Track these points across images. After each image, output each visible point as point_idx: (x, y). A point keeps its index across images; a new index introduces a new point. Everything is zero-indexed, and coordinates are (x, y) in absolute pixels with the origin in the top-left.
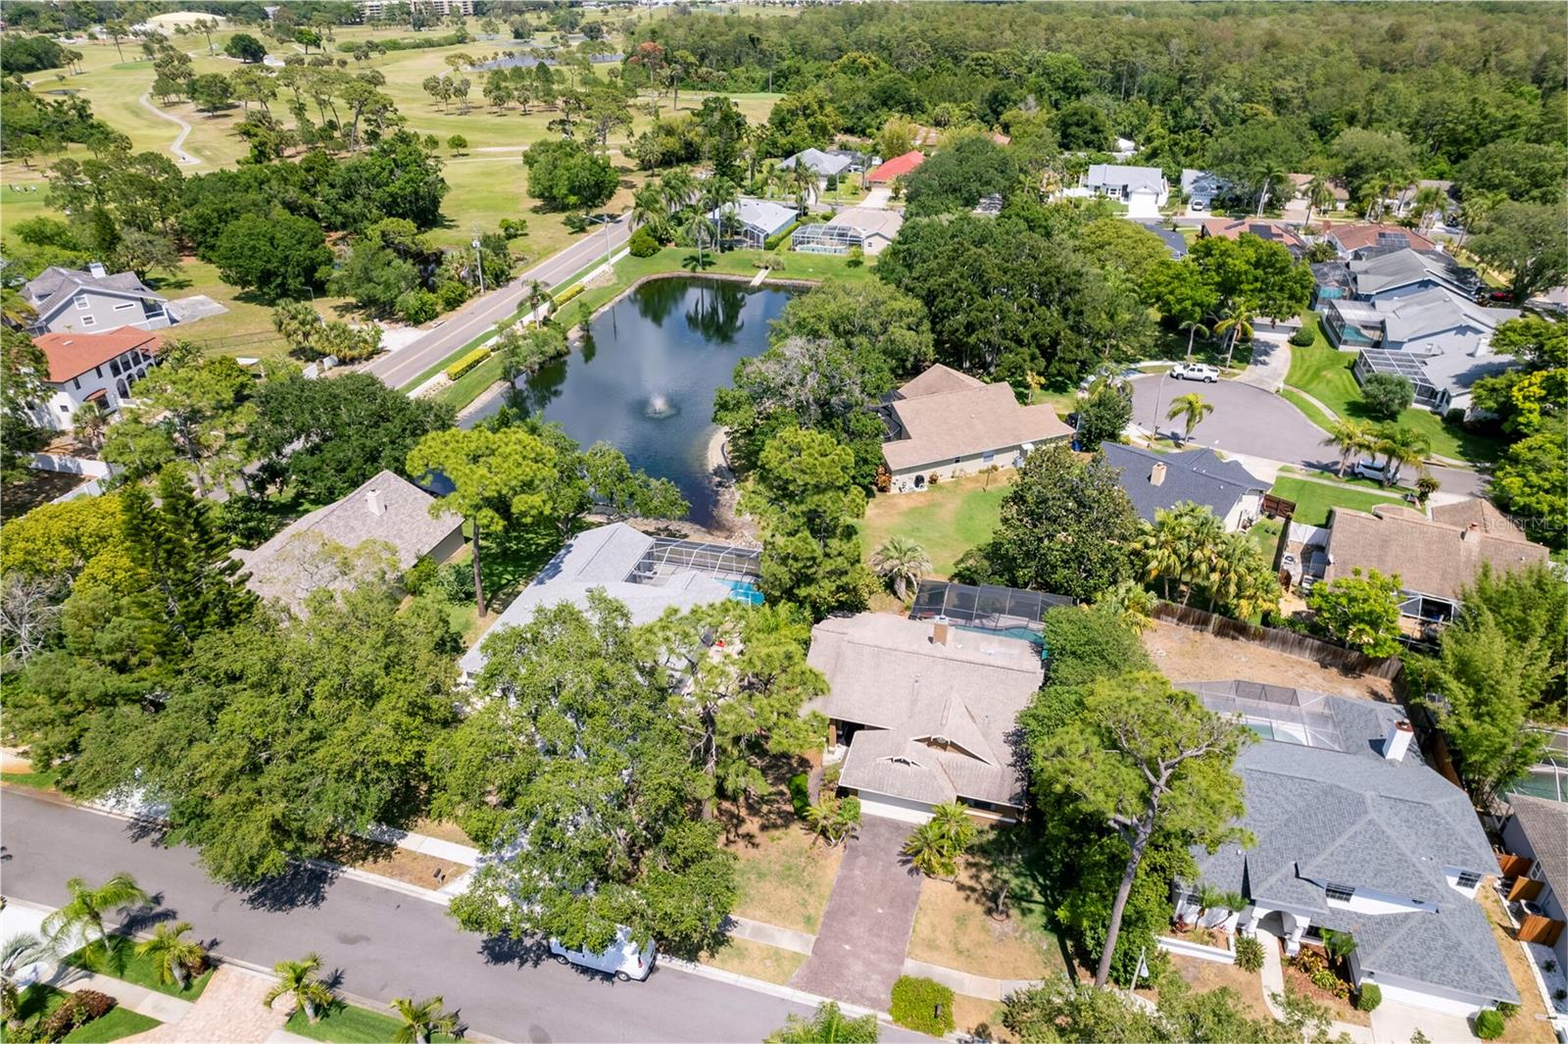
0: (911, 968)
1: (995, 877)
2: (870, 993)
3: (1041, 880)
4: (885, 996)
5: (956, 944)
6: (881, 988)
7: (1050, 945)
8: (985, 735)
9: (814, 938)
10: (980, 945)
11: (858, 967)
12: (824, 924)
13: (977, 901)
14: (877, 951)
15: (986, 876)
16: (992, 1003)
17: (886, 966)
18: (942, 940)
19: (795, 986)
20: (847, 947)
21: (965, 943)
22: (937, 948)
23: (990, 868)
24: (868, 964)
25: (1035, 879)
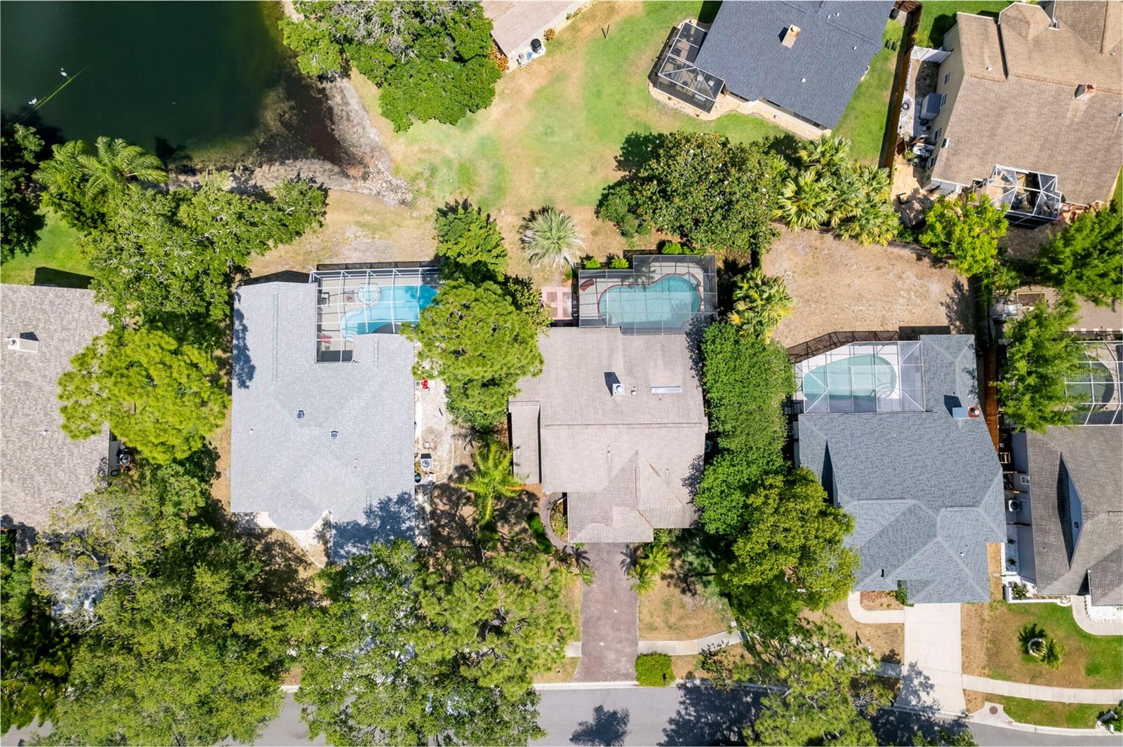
0: (644, 646)
1: (684, 561)
2: (623, 671)
3: (713, 555)
4: (632, 670)
5: (667, 622)
6: (628, 666)
7: (723, 604)
8: (668, 484)
9: (580, 644)
10: (681, 618)
11: (611, 656)
12: (584, 632)
13: (675, 585)
14: (620, 641)
15: (678, 563)
16: (694, 656)
17: (628, 650)
18: (658, 622)
19: (578, 680)
20: (602, 644)
21: (672, 620)
22: (656, 629)
23: (679, 555)
24: (617, 651)
25: (709, 556)
